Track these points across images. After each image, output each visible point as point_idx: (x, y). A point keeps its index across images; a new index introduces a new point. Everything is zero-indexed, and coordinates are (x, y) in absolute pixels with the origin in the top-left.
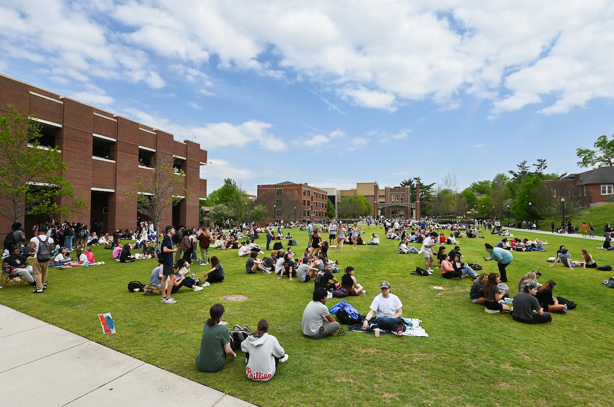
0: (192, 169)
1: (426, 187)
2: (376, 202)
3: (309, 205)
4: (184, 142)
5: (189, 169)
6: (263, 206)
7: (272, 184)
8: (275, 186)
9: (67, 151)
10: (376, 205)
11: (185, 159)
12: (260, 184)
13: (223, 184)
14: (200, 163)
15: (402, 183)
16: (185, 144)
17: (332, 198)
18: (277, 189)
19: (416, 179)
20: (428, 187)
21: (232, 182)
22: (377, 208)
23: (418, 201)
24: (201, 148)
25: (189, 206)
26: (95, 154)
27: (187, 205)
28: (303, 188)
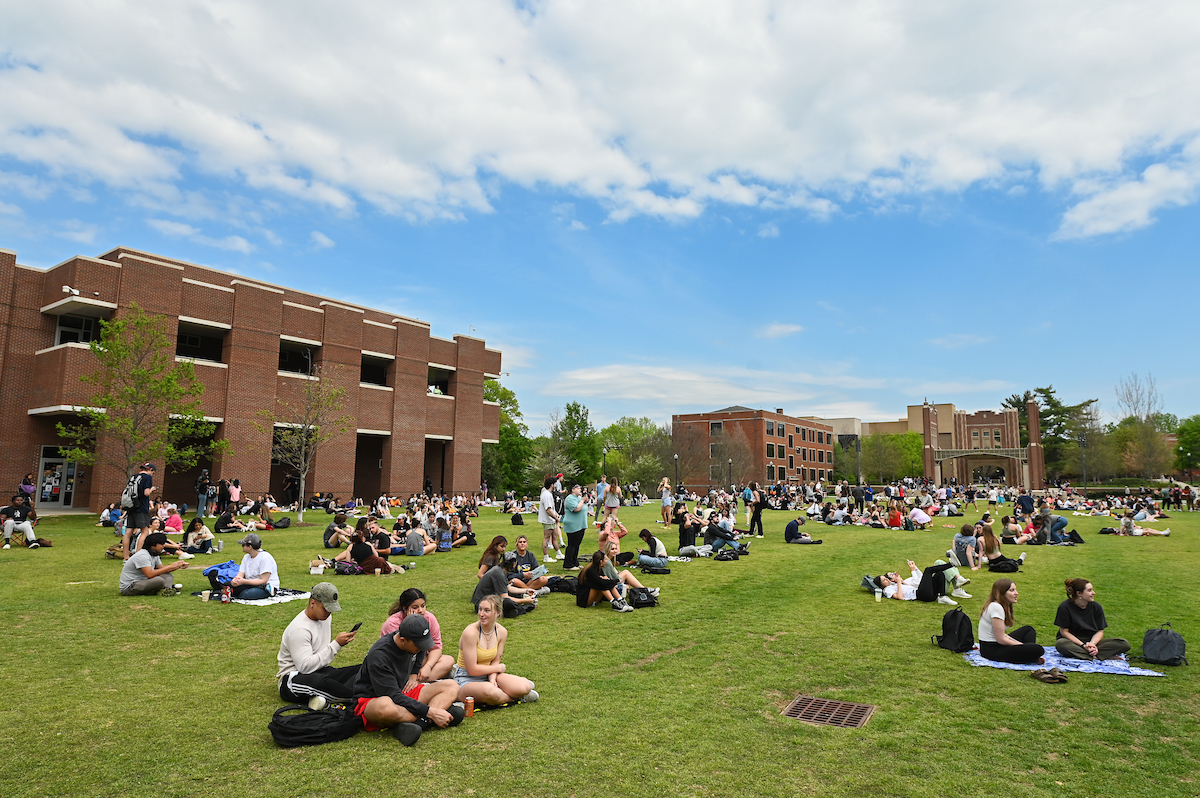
0: (468, 387)
1: (1068, 410)
2: (927, 447)
3: (782, 455)
4: (455, 339)
5: (460, 387)
6: (655, 456)
7: (702, 412)
8: (708, 416)
9: (236, 364)
10: (928, 454)
11: (454, 369)
12: (678, 414)
13: (563, 415)
14: (485, 374)
15: (1006, 403)
16: (455, 342)
17: (847, 440)
18: (712, 422)
19: (1040, 391)
20: (1076, 411)
21: (581, 408)
22: (932, 460)
23: (1033, 444)
24: (487, 347)
25: (459, 454)
26: (282, 367)
27: (456, 452)
28: (766, 419)
